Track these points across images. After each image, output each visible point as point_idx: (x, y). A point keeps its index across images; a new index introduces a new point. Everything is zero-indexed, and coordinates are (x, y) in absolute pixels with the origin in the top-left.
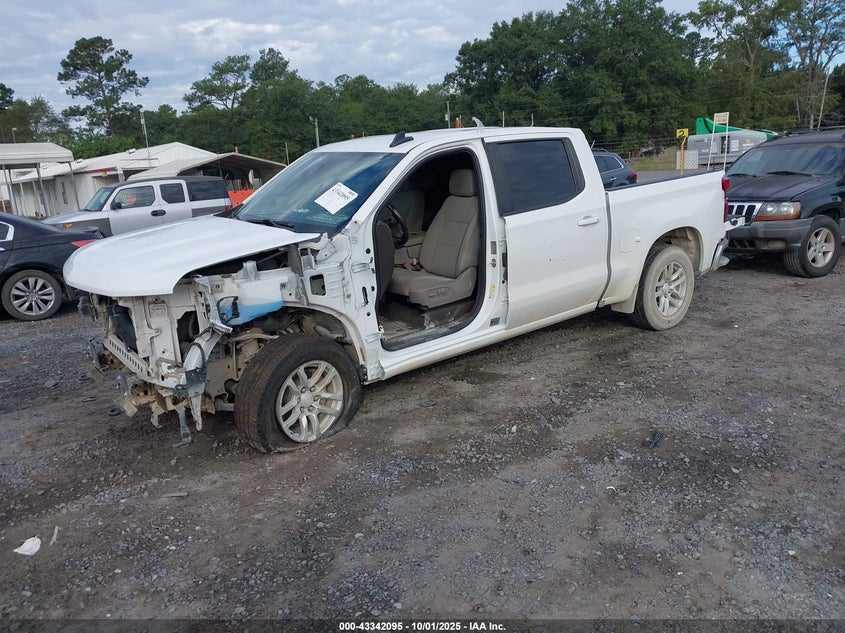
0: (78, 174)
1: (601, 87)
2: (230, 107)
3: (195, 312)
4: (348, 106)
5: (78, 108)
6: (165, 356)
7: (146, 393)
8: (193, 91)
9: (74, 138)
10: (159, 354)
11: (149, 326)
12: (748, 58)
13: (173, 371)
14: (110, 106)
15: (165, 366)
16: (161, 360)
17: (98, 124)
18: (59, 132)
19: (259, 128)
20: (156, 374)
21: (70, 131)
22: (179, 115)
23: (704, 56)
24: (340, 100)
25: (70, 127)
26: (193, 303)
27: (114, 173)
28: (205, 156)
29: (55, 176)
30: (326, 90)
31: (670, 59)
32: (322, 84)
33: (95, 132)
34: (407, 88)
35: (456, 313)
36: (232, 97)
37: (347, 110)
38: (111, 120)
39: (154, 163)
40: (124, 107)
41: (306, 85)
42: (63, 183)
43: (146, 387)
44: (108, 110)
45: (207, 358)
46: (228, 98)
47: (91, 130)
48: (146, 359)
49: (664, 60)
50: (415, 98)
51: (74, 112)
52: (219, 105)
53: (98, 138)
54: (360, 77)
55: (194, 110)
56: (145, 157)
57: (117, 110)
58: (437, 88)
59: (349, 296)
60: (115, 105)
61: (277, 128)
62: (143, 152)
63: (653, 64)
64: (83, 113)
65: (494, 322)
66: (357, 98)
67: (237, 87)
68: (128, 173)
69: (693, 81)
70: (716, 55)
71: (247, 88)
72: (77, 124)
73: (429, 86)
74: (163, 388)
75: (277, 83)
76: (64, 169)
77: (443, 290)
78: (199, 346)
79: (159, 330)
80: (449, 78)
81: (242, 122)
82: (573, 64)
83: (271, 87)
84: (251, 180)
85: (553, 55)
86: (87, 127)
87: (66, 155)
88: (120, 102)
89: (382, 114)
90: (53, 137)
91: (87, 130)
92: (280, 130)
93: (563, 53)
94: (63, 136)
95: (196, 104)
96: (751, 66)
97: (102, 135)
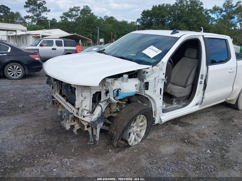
0: (27, 35)
1: (183, 28)
2: (73, 21)
3: (101, 92)
4: (107, 25)
5: (29, 16)
6: (86, 108)
7: (74, 121)
8: (63, 15)
9: (27, 25)
10: (84, 107)
11: (82, 96)
12: (225, 24)
13: (89, 114)
14: (38, 17)
15: (85, 112)
16: (84, 109)
17: (34, 21)
18: (22, 22)
19: (81, 28)
20: (81, 114)
21: (26, 23)
22: (58, 22)
23: (211, 22)
24: (105, 23)
25: (26, 21)
26: (101, 89)
27: (39, 36)
28: (66, 34)
29: (21, 35)
30: (101, 19)
31: (204, 22)
32: (101, 17)
33: (33, 23)
34: (125, 21)
35: (183, 99)
36: (74, 18)
37: (107, 26)
38: (38, 21)
39: (51, 34)
40: (42, 17)
41: (96, 17)
42: (23, 37)
43: (75, 119)
44: (37, 17)
45: (103, 111)
46: (73, 18)
47: (32, 23)
48: (79, 109)
49: (202, 22)
50: (127, 24)
51: (27, 17)
52: (70, 20)
53: (34, 25)
54: (112, 17)
55: (62, 21)
56: (49, 32)
57: (40, 18)
58: (134, 23)
59: (155, 91)
60: (40, 16)
61: (86, 29)
62: (48, 31)
63: (199, 23)
64: (30, 18)
65: (197, 104)
66: (110, 22)
67: (76, 15)
68: (43, 36)
69: (209, 29)
70: (215, 23)
71: (78, 16)
72: (28, 21)
73: (131, 22)
74: (83, 121)
75: (88, 15)
76: (24, 33)
77: (182, 91)
78: (101, 106)
79: (85, 98)
80: (138, 20)
81: (76, 26)
82: (175, 20)
83: (86, 17)
84: (80, 43)
85: (169, 17)
86: (31, 22)
87: (25, 29)
88: (41, 16)
89: (117, 28)
90: (21, 23)
91: (31, 23)
92: (87, 29)
93: (172, 16)
94: (24, 24)
95: (63, 19)
96: (226, 27)
97: (35, 25)
